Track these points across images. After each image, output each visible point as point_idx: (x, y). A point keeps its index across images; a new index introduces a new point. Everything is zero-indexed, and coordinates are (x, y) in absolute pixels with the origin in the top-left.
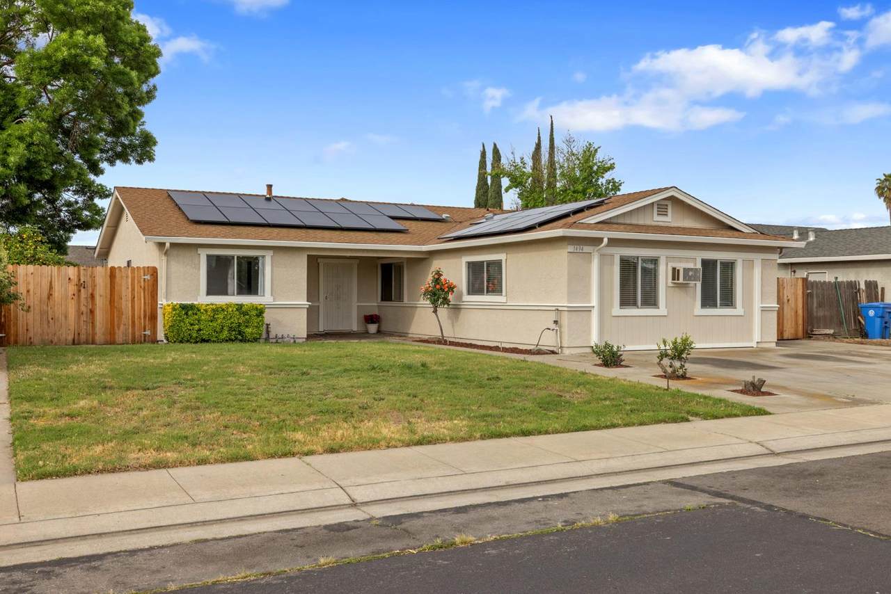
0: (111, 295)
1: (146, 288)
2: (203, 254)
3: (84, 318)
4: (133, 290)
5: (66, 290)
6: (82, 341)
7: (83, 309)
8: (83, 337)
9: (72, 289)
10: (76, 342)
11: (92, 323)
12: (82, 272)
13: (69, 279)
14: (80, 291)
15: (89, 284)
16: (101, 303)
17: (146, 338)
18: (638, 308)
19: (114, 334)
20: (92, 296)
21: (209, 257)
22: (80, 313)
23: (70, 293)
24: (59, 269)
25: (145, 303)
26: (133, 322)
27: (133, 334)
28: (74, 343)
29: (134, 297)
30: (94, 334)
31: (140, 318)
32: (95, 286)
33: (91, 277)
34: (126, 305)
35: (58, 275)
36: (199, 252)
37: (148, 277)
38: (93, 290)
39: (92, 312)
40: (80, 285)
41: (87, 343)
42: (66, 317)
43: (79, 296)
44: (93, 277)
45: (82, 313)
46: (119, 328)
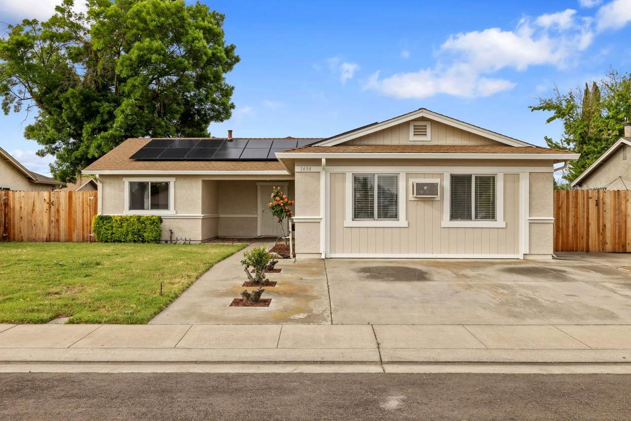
0: (69, 209)
1: (91, 205)
2: (126, 182)
3: (53, 225)
4: (83, 206)
5: (42, 207)
6: (52, 240)
7: (53, 219)
8: (53, 237)
9: (46, 206)
10: (48, 240)
11: (58, 228)
12: (52, 195)
13: (45, 200)
14: (50, 207)
15: (56, 203)
16: (63, 215)
17: (92, 238)
18: (374, 219)
19: (71, 235)
20: (58, 211)
21: (131, 184)
22: (50, 222)
23: (45, 209)
24: (39, 193)
25: (90, 215)
26: (83, 227)
27: (83, 235)
28: (47, 241)
29: (84, 211)
30: (59, 235)
31: (87, 225)
32: (60, 204)
33: (57, 198)
34: (78, 217)
35: (38, 198)
36: (123, 181)
37: (92, 198)
38: (59, 207)
39: (58, 221)
40: (51, 204)
41: (55, 241)
42: (42, 224)
43: (50, 211)
44: (58, 198)
45: (52, 222)
46: (74, 232)
